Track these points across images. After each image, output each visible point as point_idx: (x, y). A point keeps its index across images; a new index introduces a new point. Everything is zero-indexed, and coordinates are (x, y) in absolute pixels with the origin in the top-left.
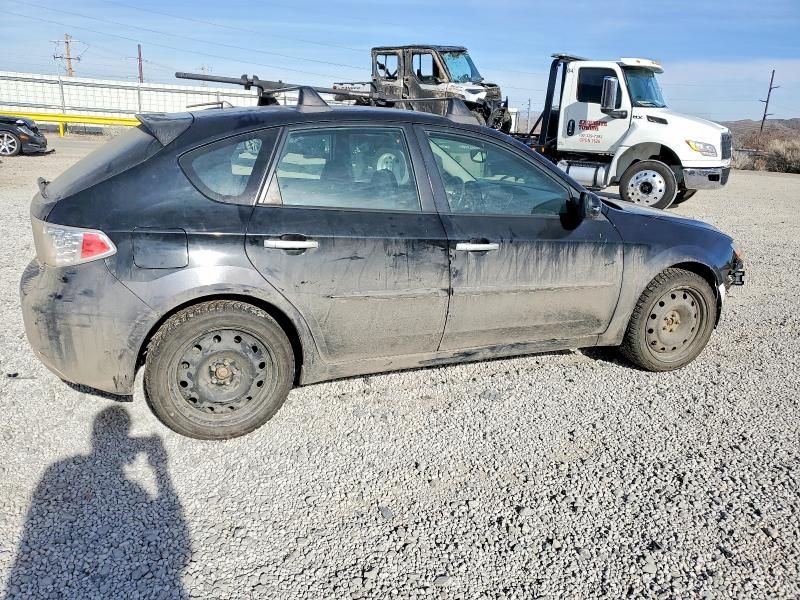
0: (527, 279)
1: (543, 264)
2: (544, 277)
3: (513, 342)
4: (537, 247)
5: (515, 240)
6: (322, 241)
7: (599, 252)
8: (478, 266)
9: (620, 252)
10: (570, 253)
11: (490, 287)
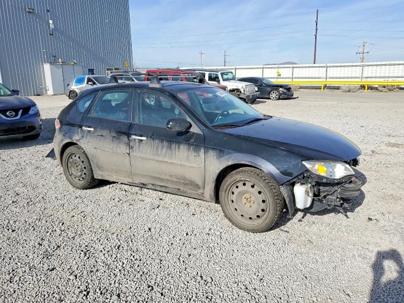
0: (158, 155)
1: (165, 150)
2: (165, 156)
3: (161, 185)
4: (162, 142)
5: (152, 137)
6: (94, 128)
7: (191, 149)
8: (139, 146)
9: (202, 150)
10: (177, 147)
11: (143, 156)
